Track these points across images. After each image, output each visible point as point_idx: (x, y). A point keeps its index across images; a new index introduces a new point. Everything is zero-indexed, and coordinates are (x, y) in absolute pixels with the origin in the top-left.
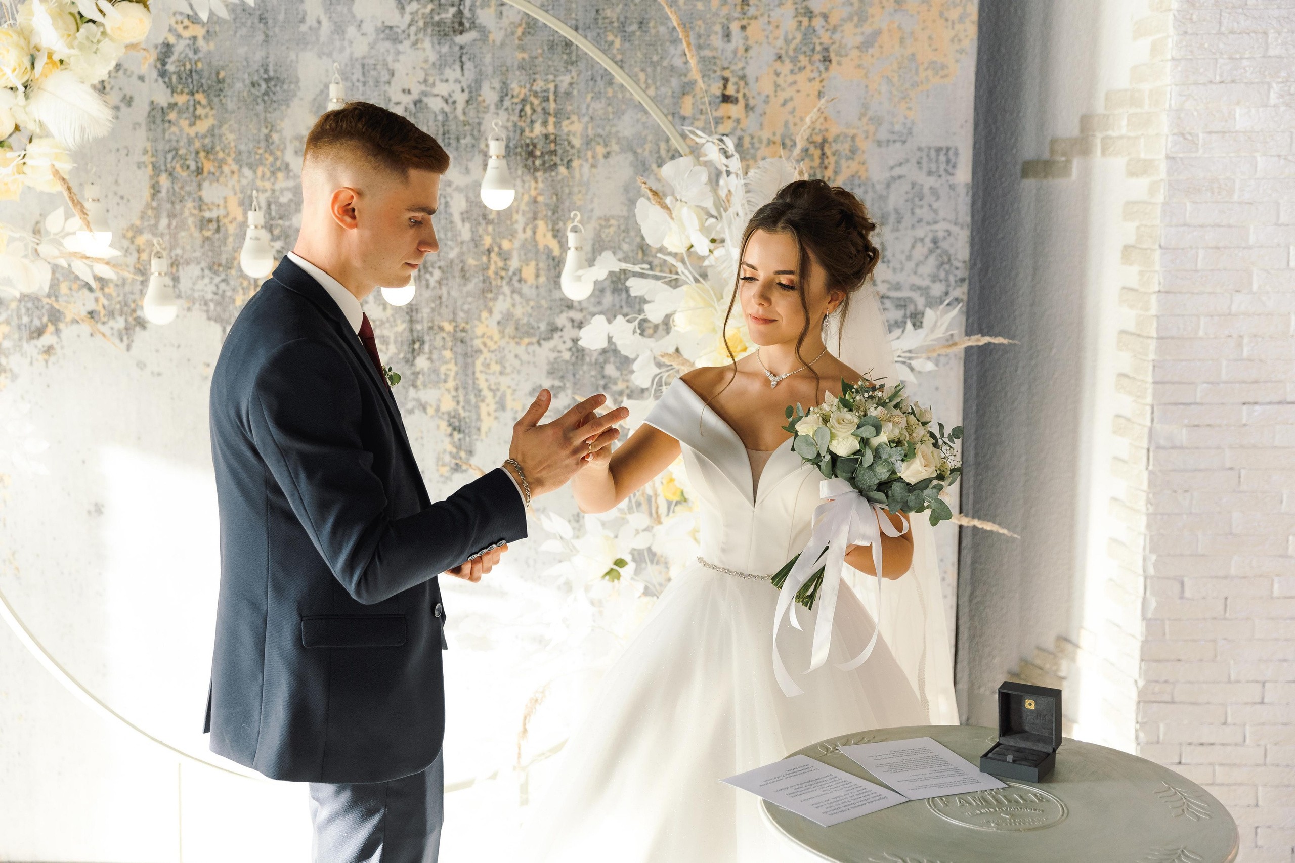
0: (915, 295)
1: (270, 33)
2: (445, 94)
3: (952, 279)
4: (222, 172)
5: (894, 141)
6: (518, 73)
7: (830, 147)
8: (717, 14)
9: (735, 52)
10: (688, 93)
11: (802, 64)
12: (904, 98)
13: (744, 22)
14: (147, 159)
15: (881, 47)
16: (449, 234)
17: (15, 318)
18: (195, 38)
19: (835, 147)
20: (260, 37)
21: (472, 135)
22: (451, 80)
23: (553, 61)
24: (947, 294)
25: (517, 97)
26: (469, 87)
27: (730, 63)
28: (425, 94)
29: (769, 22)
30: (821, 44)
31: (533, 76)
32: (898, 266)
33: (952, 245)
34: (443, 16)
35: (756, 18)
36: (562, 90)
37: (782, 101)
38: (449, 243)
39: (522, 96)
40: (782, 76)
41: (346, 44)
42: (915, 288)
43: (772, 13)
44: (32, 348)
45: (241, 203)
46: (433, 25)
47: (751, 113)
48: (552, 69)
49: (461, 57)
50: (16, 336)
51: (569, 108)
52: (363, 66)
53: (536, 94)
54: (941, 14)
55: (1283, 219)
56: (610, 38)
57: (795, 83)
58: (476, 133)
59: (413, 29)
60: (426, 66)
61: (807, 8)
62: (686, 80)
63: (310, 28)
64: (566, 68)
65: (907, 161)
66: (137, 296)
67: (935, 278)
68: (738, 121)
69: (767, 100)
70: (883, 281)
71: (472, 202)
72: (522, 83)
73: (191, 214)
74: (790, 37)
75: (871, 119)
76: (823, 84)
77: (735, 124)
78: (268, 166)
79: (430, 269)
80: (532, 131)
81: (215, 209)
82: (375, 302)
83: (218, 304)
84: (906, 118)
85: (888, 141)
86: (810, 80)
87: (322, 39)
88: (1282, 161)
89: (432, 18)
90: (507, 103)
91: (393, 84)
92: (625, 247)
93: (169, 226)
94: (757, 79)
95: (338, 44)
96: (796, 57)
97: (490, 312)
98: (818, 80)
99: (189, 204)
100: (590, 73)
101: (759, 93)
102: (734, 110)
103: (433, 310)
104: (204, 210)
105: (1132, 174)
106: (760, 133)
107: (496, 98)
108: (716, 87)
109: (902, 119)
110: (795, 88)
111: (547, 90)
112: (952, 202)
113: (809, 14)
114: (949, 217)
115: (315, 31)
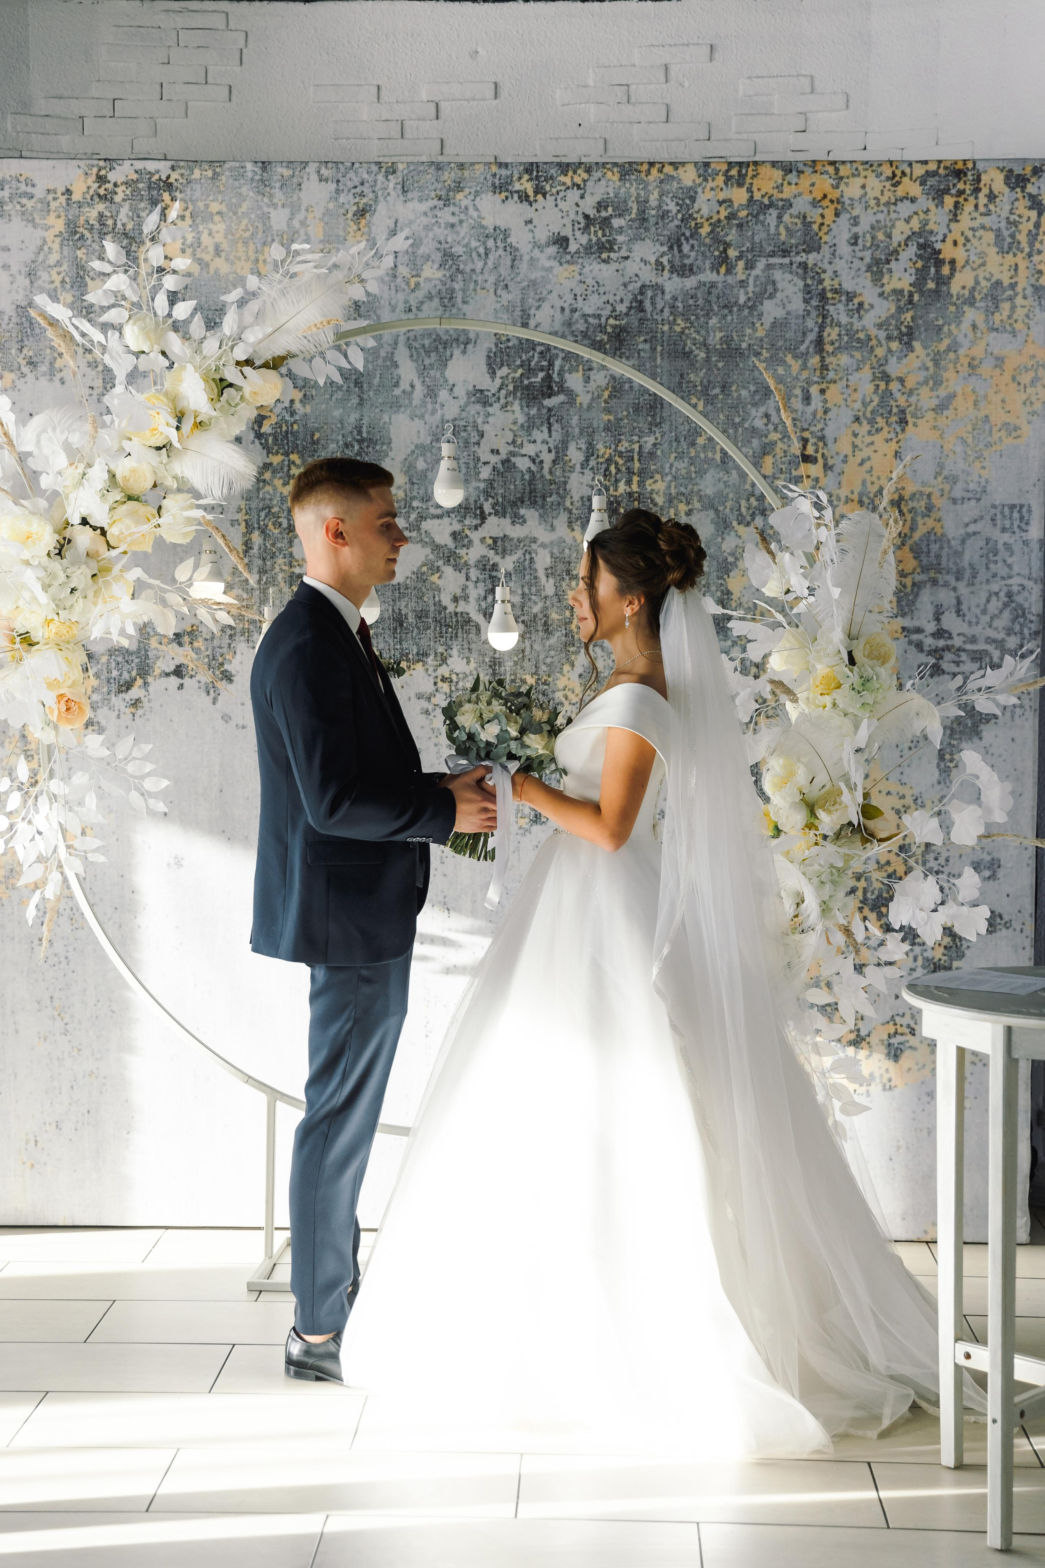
0: (990, 648)
1: (365, 397)
2: (533, 454)
3: (1026, 631)
5: (969, 499)
6: (604, 434)
7: (906, 506)
8: (796, 378)
9: (814, 414)
10: (768, 453)
11: (879, 425)
12: (978, 458)
13: (824, 386)
14: (241, 517)
15: (956, 409)
16: (534, 589)
17: (105, 671)
18: (292, 402)
19: (911, 504)
20: (355, 401)
21: (558, 493)
22: (539, 441)
23: (639, 423)
24: (1021, 646)
25: (603, 457)
26: (556, 447)
27: (810, 424)
28: (513, 454)
29: (847, 386)
30: (897, 406)
31: (619, 437)
32: (974, 620)
33: (1026, 599)
34: (533, 380)
35: (835, 382)
36: (647, 450)
37: (859, 461)
38: (533, 597)
39: (607, 456)
40: (859, 437)
41: (438, 406)
42: (989, 640)
43: (850, 377)
44: (119, 702)
46: (522, 389)
47: (829, 472)
48: (637, 430)
49: (549, 419)
50: (105, 690)
51: (653, 467)
53: (621, 454)
54: (1014, 379)
56: (694, 400)
57: (872, 443)
58: (561, 492)
59: (503, 392)
60: (515, 428)
61: (884, 372)
62: (767, 441)
64: (651, 429)
65: (982, 518)
66: (225, 650)
67: (1009, 632)
68: (817, 480)
69: (845, 461)
70: (959, 635)
71: (557, 558)
72: (608, 444)
73: (282, 570)
74: (868, 400)
75: (946, 478)
76: (900, 444)
77: (814, 483)
80: (616, 490)
84: (981, 477)
85: (963, 499)
86: (887, 441)
87: (414, 403)
89: (522, 382)
90: (592, 463)
93: (259, 582)
94: (835, 440)
95: (430, 406)
96: (874, 419)
97: (573, 665)
98: (895, 440)
99: (280, 561)
100: (673, 434)
101: (838, 453)
102: (815, 470)
103: (516, 663)
106: (838, 491)
107: (582, 458)
108: (796, 448)
109: (976, 478)
110: (873, 448)
111: (632, 451)
112: (1026, 557)
113: (887, 378)
114: (1023, 573)
115: (408, 394)
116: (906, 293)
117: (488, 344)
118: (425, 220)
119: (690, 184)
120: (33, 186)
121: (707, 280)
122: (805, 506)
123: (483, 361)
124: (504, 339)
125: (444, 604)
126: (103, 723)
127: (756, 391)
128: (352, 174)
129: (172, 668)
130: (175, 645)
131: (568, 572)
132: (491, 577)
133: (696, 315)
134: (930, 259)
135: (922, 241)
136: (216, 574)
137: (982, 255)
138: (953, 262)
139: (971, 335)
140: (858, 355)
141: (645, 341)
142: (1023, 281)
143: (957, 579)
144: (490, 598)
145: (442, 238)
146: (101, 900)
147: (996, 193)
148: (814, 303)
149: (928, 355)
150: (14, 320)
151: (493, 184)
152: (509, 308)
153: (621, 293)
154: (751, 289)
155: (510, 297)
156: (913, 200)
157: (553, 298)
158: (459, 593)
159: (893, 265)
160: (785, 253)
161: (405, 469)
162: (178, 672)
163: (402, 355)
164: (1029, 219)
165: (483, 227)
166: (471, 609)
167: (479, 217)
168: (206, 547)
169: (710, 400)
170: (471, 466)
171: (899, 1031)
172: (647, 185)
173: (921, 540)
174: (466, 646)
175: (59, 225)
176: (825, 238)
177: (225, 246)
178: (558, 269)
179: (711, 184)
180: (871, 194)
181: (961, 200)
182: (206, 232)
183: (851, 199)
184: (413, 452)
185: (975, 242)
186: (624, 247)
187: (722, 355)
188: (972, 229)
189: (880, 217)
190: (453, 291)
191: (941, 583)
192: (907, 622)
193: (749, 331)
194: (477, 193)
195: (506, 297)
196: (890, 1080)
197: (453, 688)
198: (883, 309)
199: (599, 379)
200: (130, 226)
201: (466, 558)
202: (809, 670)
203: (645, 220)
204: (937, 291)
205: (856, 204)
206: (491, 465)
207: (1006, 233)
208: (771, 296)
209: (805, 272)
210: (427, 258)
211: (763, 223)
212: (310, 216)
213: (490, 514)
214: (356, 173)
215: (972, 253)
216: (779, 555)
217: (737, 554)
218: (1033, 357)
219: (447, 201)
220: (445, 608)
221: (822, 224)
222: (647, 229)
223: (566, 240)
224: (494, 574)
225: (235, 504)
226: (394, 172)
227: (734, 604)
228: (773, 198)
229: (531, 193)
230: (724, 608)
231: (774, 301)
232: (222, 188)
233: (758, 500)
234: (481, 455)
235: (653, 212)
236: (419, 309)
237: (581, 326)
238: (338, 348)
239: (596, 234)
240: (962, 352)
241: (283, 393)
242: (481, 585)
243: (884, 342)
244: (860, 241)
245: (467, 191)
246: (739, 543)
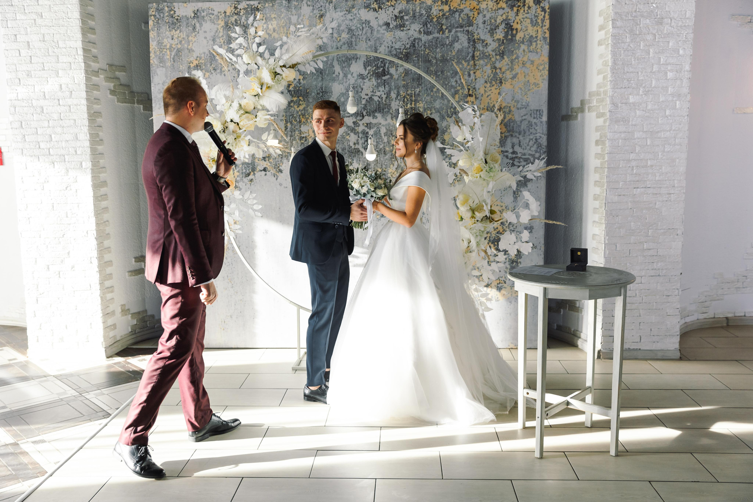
0: (530, 157)
1: (324, 77)
2: (379, 95)
3: (542, 151)
4: (307, 122)
5: (523, 108)
6: (402, 88)
8: (466, 69)
9: (472, 80)
10: (457, 94)
11: (493, 84)
12: (526, 94)
13: (475, 71)
14: (284, 118)
15: (518, 78)
16: (380, 140)
18: (299, 80)
19: (504, 110)
20: (320, 79)
21: (388, 108)
22: (381, 91)
24: (540, 156)
25: (402, 96)
26: (387, 93)
27: (470, 84)
28: (373, 95)
29: (482, 71)
30: (499, 77)
31: (407, 89)
33: (541, 141)
34: (379, 71)
35: (478, 70)
37: (487, 96)
38: (380, 143)
39: (404, 95)
40: (487, 88)
41: (348, 80)
42: (530, 155)
43: (483, 68)
44: (246, 180)
46: (375, 74)
47: (477, 99)
49: (384, 83)
50: (241, 176)
51: (419, 99)
53: (408, 95)
54: (537, 68)
55: (645, 130)
56: (432, 76)
57: (491, 90)
59: (369, 75)
60: (373, 87)
61: (494, 66)
62: (457, 89)
63: (336, 75)
65: (527, 114)
66: (280, 162)
67: (536, 152)
69: (482, 95)
70: (520, 153)
72: (404, 91)
73: (297, 135)
74: (489, 75)
75: (515, 101)
76: (500, 90)
77: (472, 103)
80: (407, 107)
85: (521, 108)
86: (496, 89)
87: (340, 79)
88: (644, 112)
89: (375, 71)
90: (399, 98)
93: (290, 139)
94: (479, 89)
95: (345, 80)
96: (491, 82)
97: (393, 165)
98: (498, 89)
99: (297, 132)
101: (480, 93)
102: (472, 99)
103: (375, 165)
105: (598, 117)
106: (480, 106)
107: (396, 96)
108: (466, 92)
109: (525, 101)
110: (491, 91)
111: (412, 94)
112: (542, 127)
113: (495, 68)
114: (540, 132)
115: (338, 76)
116: (501, 40)
117: (364, 59)
118: (342, 18)
119: (430, 4)
120: (214, 11)
121: (436, 36)
122: (470, 110)
123: (362, 65)
124: (369, 57)
125: (351, 145)
126: (241, 187)
127: (452, 73)
128: (318, 4)
129: (263, 169)
130: (263, 161)
131: (392, 134)
132: (366, 136)
133: (432, 48)
134: (509, 28)
135: (506, 22)
136: (275, 137)
137: (526, 27)
138: (517, 29)
139: (523, 54)
140: (486, 61)
141: (416, 57)
142: (540, 35)
143: (519, 135)
144: (366, 143)
145: (348, 24)
146: (242, 244)
147: (530, 6)
148: (471, 43)
149: (509, 60)
150: (209, 55)
151: (365, 6)
152: (370, 47)
153: (407, 41)
154: (450, 39)
155: (371, 43)
156: (503, 9)
157: (385, 43)
158: (356, 142)
159: (497, 30)
160: (462, 27)
162: (265, 170)
163: (335, 63)
164: (541, 15)
165: (362, 20)
166: (360, 147)
167: (360, 17)
168: (272, 128)
169: (437, 76)
170: (359, 100)
171: (501, 282)
172: (415, 5)
173: (507, 121)
174: (358, 159)
175: (222, 23)
176: (475, 22)
177: (276, 28)
178: (386, 34)
179: (436, 4)
180: (489, 7)
181: (519, 8)
182: (270, 24)
183: (483, 9)
184: (340, 95)
185: (524, 22)
186: (408, 26)
187: (441, 61)
188: (523, 18)
189: (493, 14)
190: (352, 41)
191: (514, 136)
192: (503, 149)
193: (450, 53)
194: (359, 9)
195: (369, 43)
196: (498, 298)
198: (494, 45)
199: (401, 70)
200: (245, 23)
202: (472, 165)
203: (415, 17)
204: (512, 39)
205: (485, 10)
206: (365, 99)
207: (534, 20)
208: (457, 41)
209: (468, 33)
210: (343, 31)
211: (454, 17)
212: (304, 18)
213: (365, 115)
214: (319, 3)
215: (523, 26)
216: (462, 127)
217: (448, 127)
218: (543, 60)
219: (349, 12)
220: (351, 147)
221: (474, 17)
222: (416, 20)
223: (389, 24)
224: (367, 135)
225: (281, 114)
226: (332, 2)
227: (446, 144)
228: (458, 9)
229: (377, 8)
230: (443, 145)
231: (458, 43)
232: (275, 10)
233: (453, 109)
234: (362, 96)
235: (418, 14)
236: (341, 48)
237: (394, 52)
238: (314, 61)
239: (399, 22)
240: (520, 59)
241: (296, 76)
243: (494, 56)
244: (486, 23)
245: (356, 8)
246: (448, 123)
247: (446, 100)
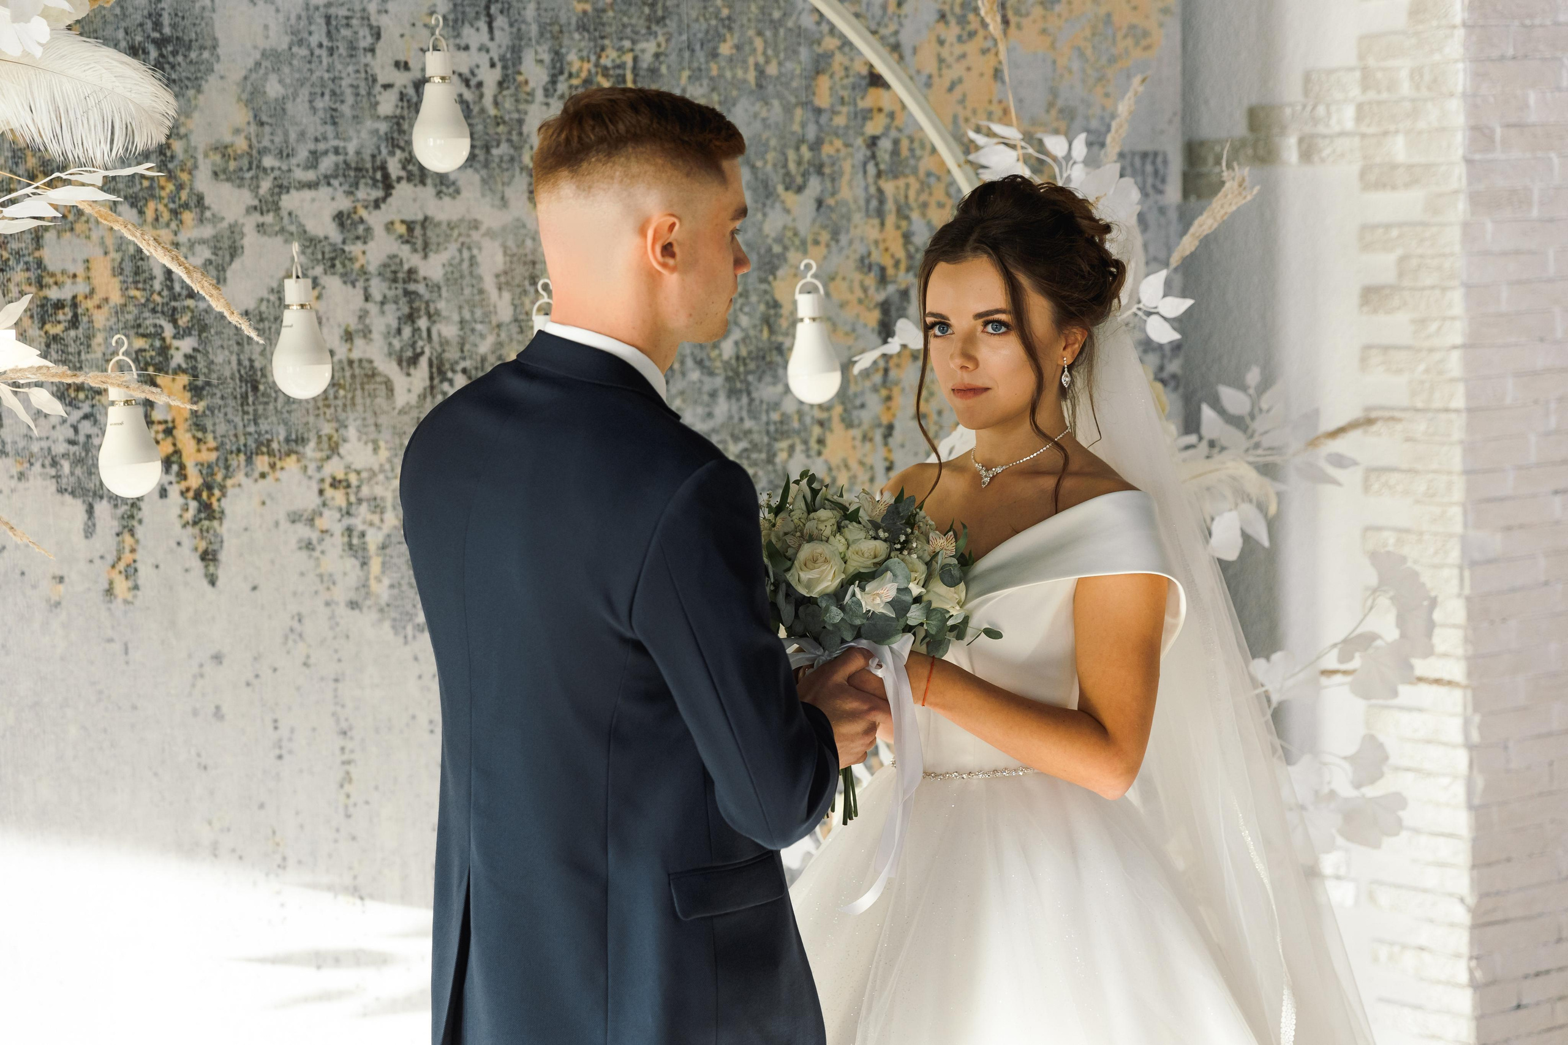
6: (577, 36)
9: (885, 7)
10: (823, 72)
12: (1100, 80)
15: (1069, 3)
16: (479, 313)
21: (509, 141)
23: (630, 17)
25: (578, 76)
26: (503, 58)
27: (879, 24)
31: (600, 42)
36: (645, 65)
37: (947, 84)
38: (479, 327)
39: (584, 75)
40: (947, 45)
45: (118, 271)
48: (629, 30)
49: (488, 8)
52: (328, 19)
58: (515, 137)
62: (820, 50)
64: (649, 28)
68: (891, 115)
69: (927, 83)
71: (514, 255)
72: (585, 53)
75: (1061, 111)
76: (1001, 57)
77: (888, 120)
78: (166, 201)
79: (450, 375)
81: (69, 281)
82: (359, 439)
83: (78, 461)
84: (1104, 108)
86: (983, 53)
91: (378, 52)
92: (744, 321)
94: (915, 50)
96: (964, 16)
98: (994, 51)
100: (684, 37)
101: (918, 72)
102: (888, 99)
104: (49, 286)
107: (545, 78)
110: (964, 63)
111: (622, 66)
112: (1162, 232)
132: (406, 293)
144: (407, 331)
158: (353, 324)
161: (245, 96)
170: (363, 92)
174: (371, 421)
184: (258, 64)
197: (353, 499)
201: (362, 260)
213: (399, 179)
224: (412, 287)
234: (377, 70)
242: (390, 308)
246: (788, 220)
247: (776, 103)
